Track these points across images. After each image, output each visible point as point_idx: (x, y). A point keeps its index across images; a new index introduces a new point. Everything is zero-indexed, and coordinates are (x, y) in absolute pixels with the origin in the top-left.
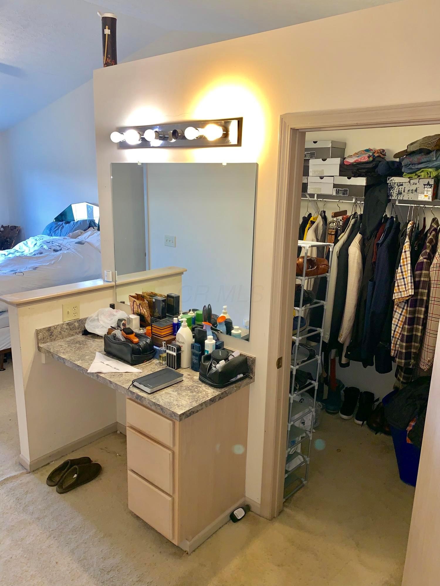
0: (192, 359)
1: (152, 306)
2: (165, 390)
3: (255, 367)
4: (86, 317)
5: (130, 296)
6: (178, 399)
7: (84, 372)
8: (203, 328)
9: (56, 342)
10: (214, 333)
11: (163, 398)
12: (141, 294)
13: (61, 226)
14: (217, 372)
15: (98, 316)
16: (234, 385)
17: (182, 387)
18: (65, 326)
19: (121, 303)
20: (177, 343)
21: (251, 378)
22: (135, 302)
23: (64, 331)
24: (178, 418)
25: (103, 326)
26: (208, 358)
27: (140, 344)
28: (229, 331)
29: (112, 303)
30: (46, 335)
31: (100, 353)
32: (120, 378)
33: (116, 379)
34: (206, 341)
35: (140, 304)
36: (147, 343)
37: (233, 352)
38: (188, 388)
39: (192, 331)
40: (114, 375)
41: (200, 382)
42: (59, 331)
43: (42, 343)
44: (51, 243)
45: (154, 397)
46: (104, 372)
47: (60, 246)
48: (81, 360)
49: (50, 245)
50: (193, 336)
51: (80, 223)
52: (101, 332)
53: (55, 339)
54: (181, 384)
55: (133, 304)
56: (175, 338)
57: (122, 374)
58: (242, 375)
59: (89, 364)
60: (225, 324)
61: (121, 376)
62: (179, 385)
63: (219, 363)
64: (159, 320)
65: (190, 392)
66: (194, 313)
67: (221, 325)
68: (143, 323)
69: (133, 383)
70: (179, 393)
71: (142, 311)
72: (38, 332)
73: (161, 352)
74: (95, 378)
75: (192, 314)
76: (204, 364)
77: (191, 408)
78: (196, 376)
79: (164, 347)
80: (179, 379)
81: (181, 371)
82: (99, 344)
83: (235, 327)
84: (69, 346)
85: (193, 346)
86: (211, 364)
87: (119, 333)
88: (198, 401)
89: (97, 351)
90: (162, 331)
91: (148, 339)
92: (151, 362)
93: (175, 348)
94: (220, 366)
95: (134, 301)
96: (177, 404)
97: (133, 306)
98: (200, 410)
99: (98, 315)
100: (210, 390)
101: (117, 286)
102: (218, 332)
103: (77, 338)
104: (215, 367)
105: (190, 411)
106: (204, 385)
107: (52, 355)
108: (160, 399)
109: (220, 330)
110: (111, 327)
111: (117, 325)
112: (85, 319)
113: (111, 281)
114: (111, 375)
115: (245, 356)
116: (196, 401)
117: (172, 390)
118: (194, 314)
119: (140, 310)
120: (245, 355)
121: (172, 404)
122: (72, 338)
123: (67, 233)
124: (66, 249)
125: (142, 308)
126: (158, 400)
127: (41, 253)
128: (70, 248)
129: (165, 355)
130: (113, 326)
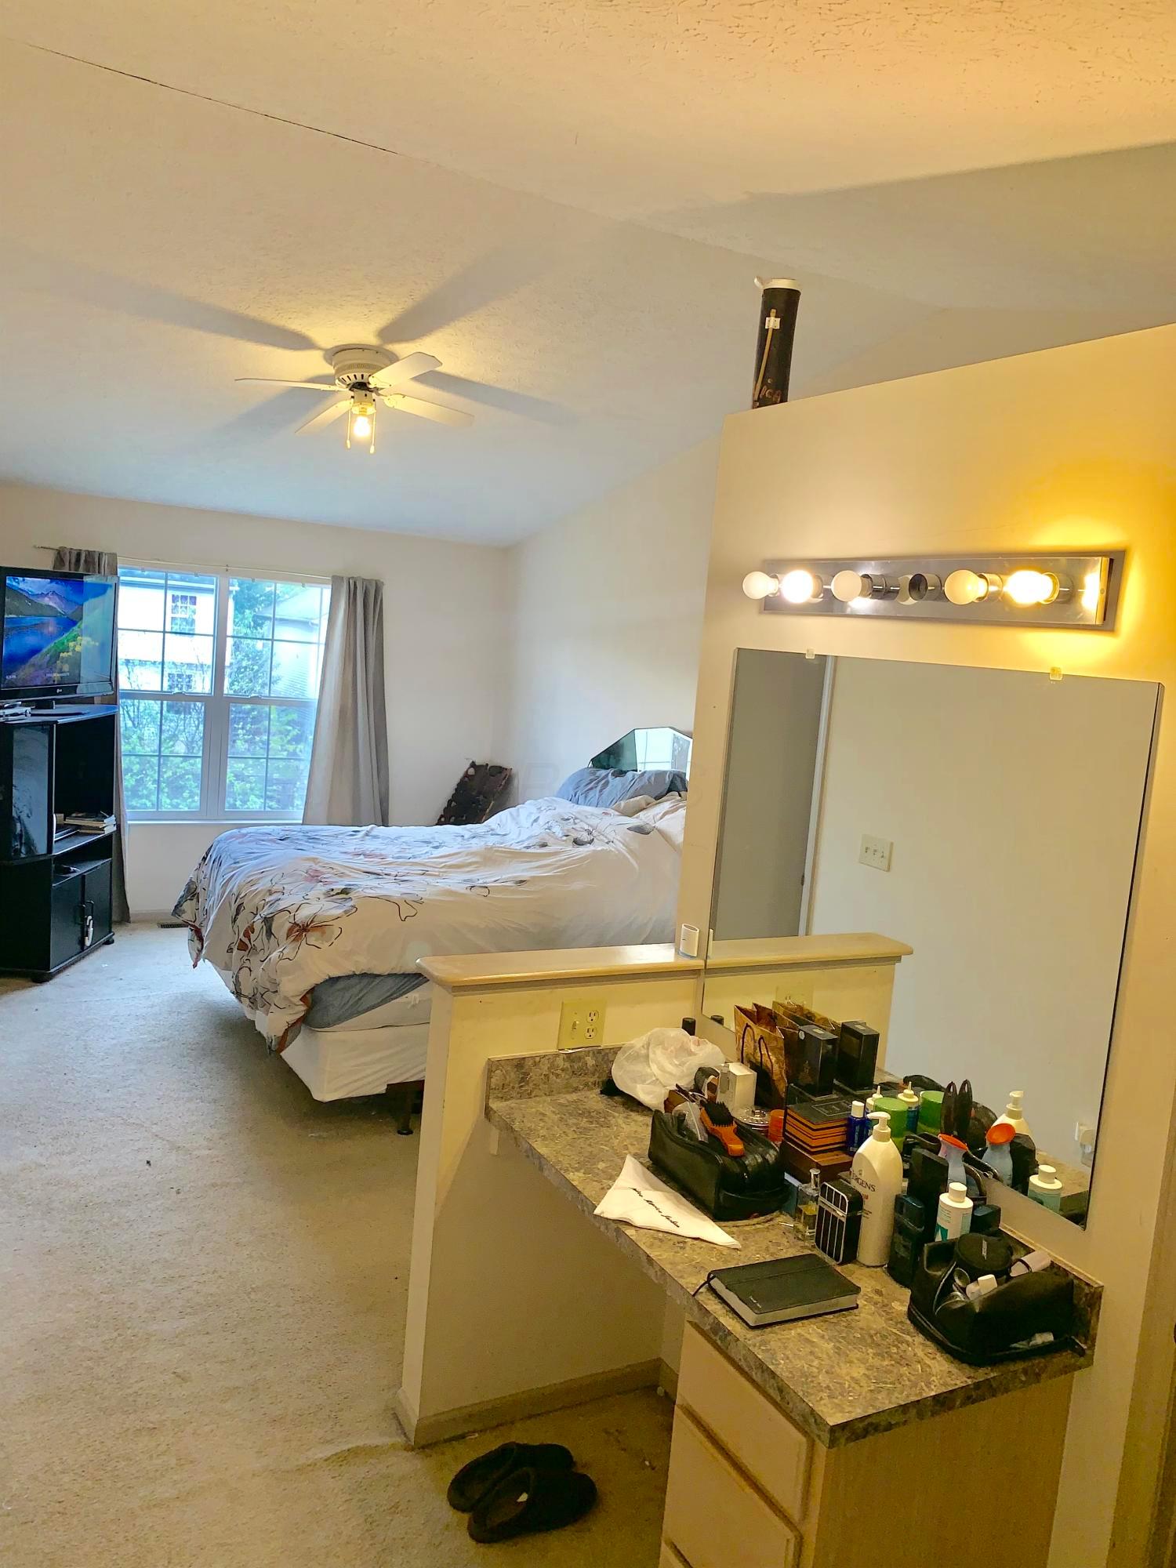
0: (893, 1243)
1: (795, 1049)
2: (798, 1329)
3: (1098, 1319)
4: (618, 1044)
5: (738, 1008)
6: (833, 1370)
7: (585, 1208)
8: (937, 1154)
9: (531, 1102)
10: (970, 1175)
11: (788, 1352)
12: (769, 1006)
13: (604, 781)
14: (967, 1309)
15: (648, 1049)
16: (1019, 1366)
17: (852, 1328)
18: (560, 1062)
19: (712, 1021)
20: (854, 1184)
21: (1082, 1353)
22: (748, 1028)
23: (557, 1076)
24: (826, 1436)
25: (657, 1079)
26: (947, 1253)
27: (747, 1162)
28: (1020, 1181)
29: (689, 1015)
30: (510, 1077)
31: (636, 1161)
32: (676, 1252)
33: (667, 1254)
34: (944, 1198)
35: (762, 1038)
36: (767, 1160)
37: (1029, 1251)
38: (871, 1339)
39: (902, 1155)
40: (661, 1240)
41: (911, 1328)
42: (544, 1073)
43: (497, 1097)
44: (572, 820)
45: (764, 1343)
46: (638, 1222)
47: (590, 833)
48: (582, 1171)
49: (569, 826)
50: (905, 1171)
51: (650, 778)
52: (651, 1095)
53: (529, 1094)
54: (849, 1318)
55: (744, 1032)
56: (850, 1164)
57: (685, 1242)
58: (1049, 1337)
59: (603, 1188)
60: (1011, 1152)
61: (681, 1248)
62: (843, 1320)
63: (977, 1280)
64: (810, 1096)
65: (874, 1354)
66: (917, 1094)
67: (997, 1154)
68: (765, 1095)
69: (709, 1279)
70: (838, 1348)
71: (765, 1058)
72: (492, 1067)
73: (803, 1198)
74: (612, 1234)
75: (909, 1096)
76: (929, 1272)
77: (871, 1411)
78: (898, 1300)
79: (814, 1187)
80: (845, 1301)
81: (852, 1273)
82: (640, 1129)
83: (1042, 1168)
84: (561, 1119)
85: (902, 1204)
86: (951, 1277)
87: (692, 1112)
88: (896, 1395)
89: (630, 1153)
90: (815, 1133)
91: (772, 1152)
92: (771, 1220)
93: (845, 1197)
94: (979, 1290)
95: (747, 1026)
96: (828, 1387)
97: (743, 1038)
98: (897, 1424)
99: (649, 1045)
100: (938, 1361)
101: (710, 971)
102: (985, 1175)
103: (586, 1100)
104: (963, 1290)
105: (866, 1423)
106: (920, 1338)
107: (515, 1138)
108: (780, 1355)
109: (992, 1168)
110: (677, 1086)
111: (693, 1083)
112: (615, 1051)
113: (695, 955)
114: (655, 1238)
115: (1066, 1273)
116: (890, 1392)
117: (819, 1331)
118: (915, 1099)
119: (759, 1054)
120: (1067, 1269)
121: (812, 1381)
122: (574, 1097)
123: (614, 801)
124: (603, 841)
125: (767, 1052)
126: (773, 1357)
127: (544, 845)
128: (615, 841)
129: (812, 1209)
130: (682, 1084)
